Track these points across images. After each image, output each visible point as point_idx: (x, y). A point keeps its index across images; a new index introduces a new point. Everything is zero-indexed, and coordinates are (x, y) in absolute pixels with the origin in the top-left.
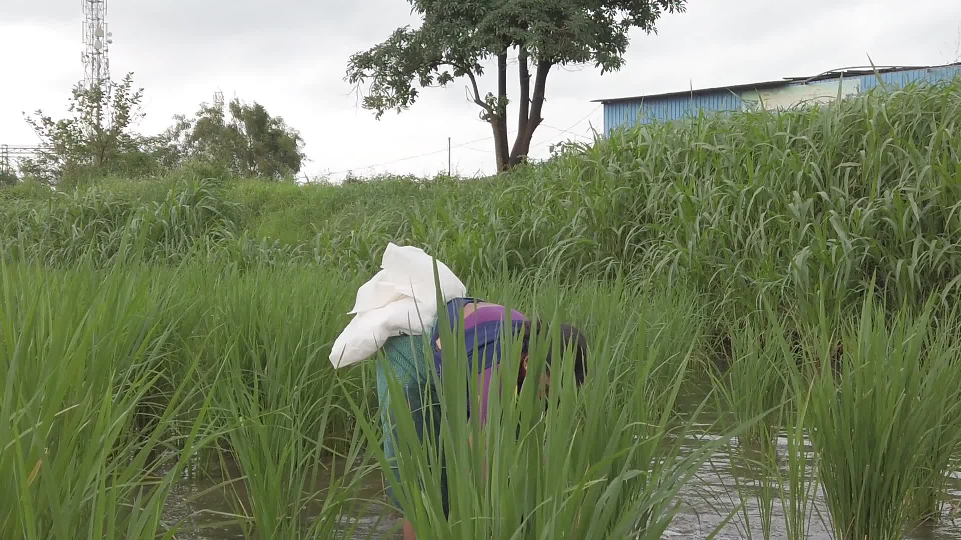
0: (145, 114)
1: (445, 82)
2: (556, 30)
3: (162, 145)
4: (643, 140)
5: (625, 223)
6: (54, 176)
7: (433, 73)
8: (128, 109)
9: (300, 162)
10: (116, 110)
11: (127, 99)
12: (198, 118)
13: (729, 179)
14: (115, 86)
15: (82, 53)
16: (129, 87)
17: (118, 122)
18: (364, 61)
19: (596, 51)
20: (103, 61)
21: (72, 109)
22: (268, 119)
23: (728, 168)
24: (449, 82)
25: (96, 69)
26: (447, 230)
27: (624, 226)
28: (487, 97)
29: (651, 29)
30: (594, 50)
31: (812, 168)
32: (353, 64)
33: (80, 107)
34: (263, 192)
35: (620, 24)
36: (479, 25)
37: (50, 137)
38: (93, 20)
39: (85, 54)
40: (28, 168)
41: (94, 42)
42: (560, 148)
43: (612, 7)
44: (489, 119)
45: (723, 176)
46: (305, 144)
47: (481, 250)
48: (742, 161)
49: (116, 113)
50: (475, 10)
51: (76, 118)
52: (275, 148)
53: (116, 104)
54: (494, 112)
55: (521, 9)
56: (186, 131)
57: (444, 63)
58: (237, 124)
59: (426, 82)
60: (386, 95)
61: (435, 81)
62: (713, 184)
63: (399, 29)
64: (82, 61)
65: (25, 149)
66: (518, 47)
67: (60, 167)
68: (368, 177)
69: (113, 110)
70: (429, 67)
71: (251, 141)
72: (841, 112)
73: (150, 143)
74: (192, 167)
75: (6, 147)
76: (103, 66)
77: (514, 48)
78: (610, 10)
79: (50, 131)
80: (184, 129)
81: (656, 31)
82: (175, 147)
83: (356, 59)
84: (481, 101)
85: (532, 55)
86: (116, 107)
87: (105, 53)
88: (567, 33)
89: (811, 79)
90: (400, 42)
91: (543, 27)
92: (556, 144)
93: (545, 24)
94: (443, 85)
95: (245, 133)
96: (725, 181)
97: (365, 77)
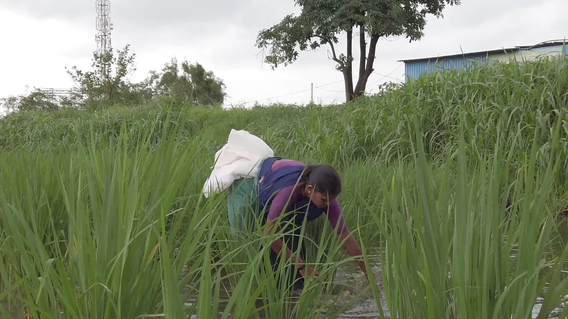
0: (136, 69)
1: (315, 48)
2: (383, 16)
3: (142, 88)
4: (439, 80)
5: (429, 130)
6: (80, 106)
7: (308, 42)
8: (126, 66)
9: (223, 98)
10: (119, 67)
11: (125, 60)
12: (164, 72)
13: (495, 102)
14: (119, 52)
15: (96, 35)
16: (127, 53)
17: (120, 73)
18: (267, 35)
19: (406, 28)
20: (107, 40)
21: (93, 65)
22: (204, 73)
23: (494, 96)
24: (317, 47)
25: (104, 45)
26: (319, 135)
27: (428, 132)
28: (340, 56)
29: (439, 15)
30: (405, 28)
31: (548, 95)
32: (260, 37)
33: (99, 64)
34: (205, 114)
35: (420, 13)
36: (336, 13)
37: (81, 82)
38: (102, 16)
39: (97, 36)
40: (65, 102)
41: (103, 29)
42: (385, 87)
43: (416, 2)
44: (342, 69)
45: (491, 101)
46: (226, 87)
47: (341, 147)
48: (503, 92)
49: (119, 68)
50: (334, 4)
51: (96, 71)
52: (209, 90)
53: (119, 62)
54: (345, 65)
55: (362, 3)
56: (157, 80)
57: (315, 36)
58: (186, 75)
59: (303, 47)
60: (279, 55)
61: (309, 47)
62: (485, 106)
63: (288, 15)
64: (96, 40)
65: (63, 91)
66: (359, 26)
67: (84, 102)
68: (267, 105)
69: (117, 66)
70: (305, 39)
71: (194, 86)
72: (565, 61)
73: (136, 87)
74: (164, 99)
75: (52, 90)
76: (108, 43)
77: (357, 27)
78: (414, 4)
79: (80, 78)
80: (155, 79)
81: (443, 17)
82: (151, 90)
83: (262, 33)
84: (337, 59)
85: (368, 31)
86: (119, 64)
87: (109, 35)
88: (389, 17)
89: (531, 47)
90: (288, 24)
91: (375, 14)
92: (383, 84)
93: (376, 12)
94: (314, 50)
95: (191, 81)
96: (493, 103)
97: (268, 45)
